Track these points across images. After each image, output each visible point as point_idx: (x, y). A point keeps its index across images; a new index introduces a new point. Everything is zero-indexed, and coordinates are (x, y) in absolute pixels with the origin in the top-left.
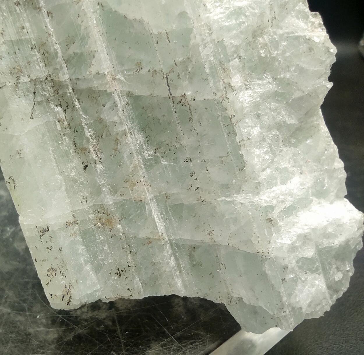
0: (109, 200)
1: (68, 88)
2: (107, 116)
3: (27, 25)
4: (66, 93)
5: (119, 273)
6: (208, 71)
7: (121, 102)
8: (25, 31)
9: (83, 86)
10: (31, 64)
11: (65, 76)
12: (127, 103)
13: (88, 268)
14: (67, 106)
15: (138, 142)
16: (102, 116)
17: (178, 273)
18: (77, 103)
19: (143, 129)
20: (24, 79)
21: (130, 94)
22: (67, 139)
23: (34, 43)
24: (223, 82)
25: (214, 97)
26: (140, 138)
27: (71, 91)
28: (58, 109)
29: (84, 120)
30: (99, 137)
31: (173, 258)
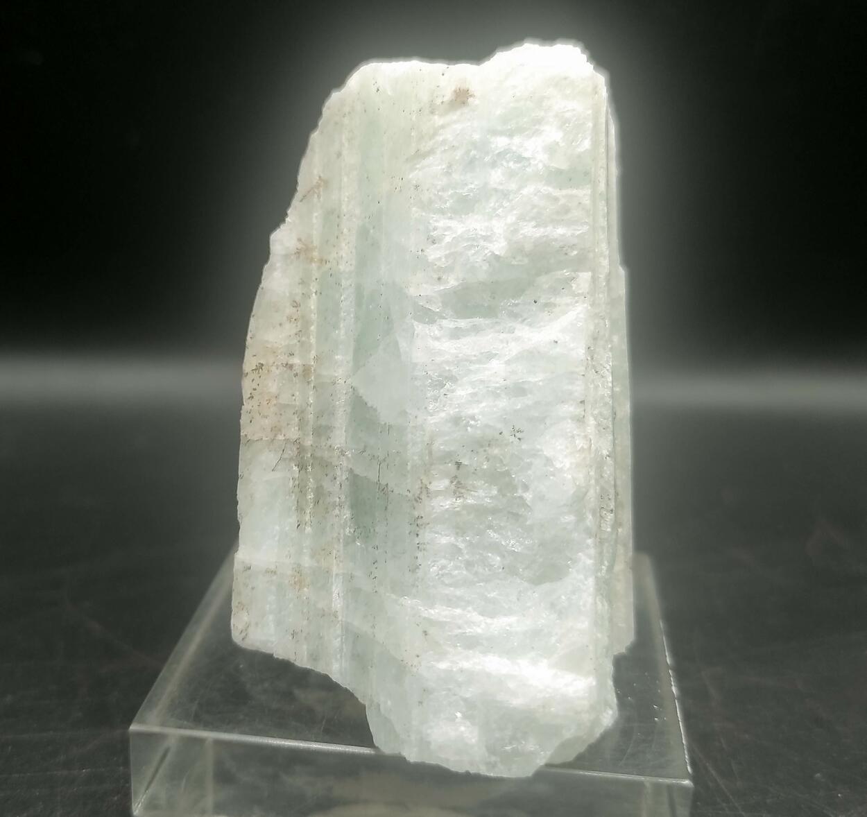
0: (307, 562)
1: (307, 453)
2: (327, 484)
3: (298, 393)
4: (304, 456)
5: (294, 634)
6: (409, 468)
7: (342, 476)
8: (294, 398)
9: (319, 454)
10: (289, 426)
11: (309, 442)
12: (347, 479)
13: (271, 617)
14: (302, 467)
15: (345, 517)
16: (323, 484)
17: (338, 656)
18: (310, 468)
19: (352, 507)
20: (281, 437)
21: (351, 471)
22: (293, 497)
23: (297, 408)
24: (422, 483)
25: (408, 493)
26: (347, 514)
27: (309, 455)
28: (295, 468)
29: (311, 483)
30: (317, 502)
31: (339, 639)
